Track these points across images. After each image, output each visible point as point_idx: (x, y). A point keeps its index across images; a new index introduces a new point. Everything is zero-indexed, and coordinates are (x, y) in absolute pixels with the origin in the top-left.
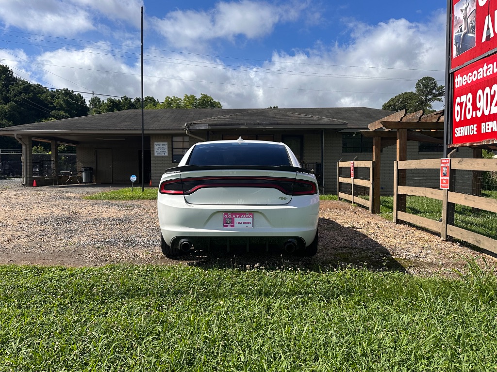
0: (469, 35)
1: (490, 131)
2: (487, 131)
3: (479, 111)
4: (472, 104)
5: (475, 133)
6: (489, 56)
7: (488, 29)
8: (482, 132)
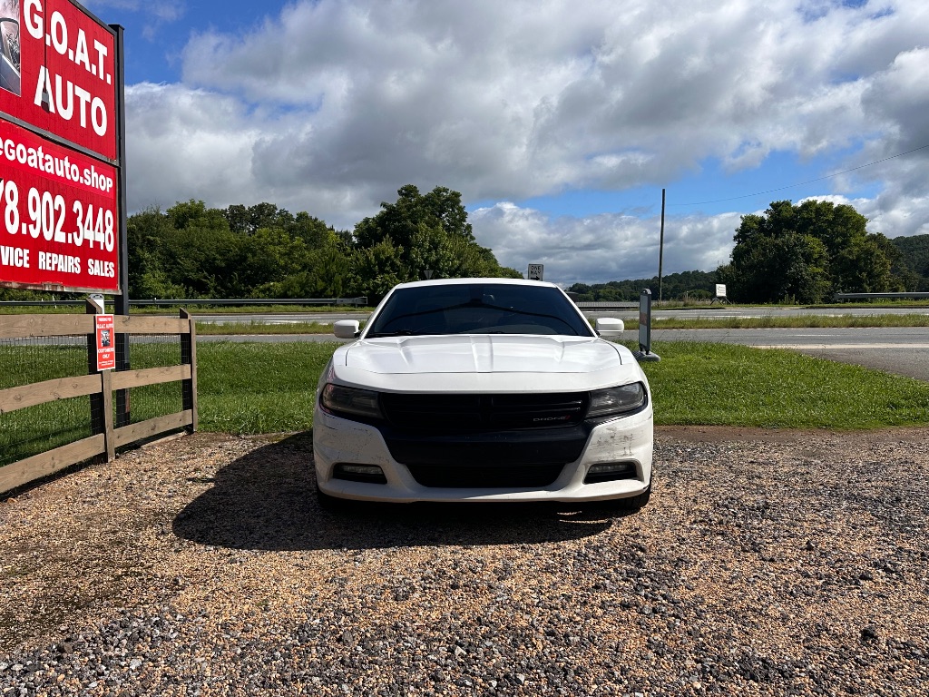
0: (3, 56)
1: (53, 269)
2: (49, 268)
3: (35, 227)
4: (19, 207)
5: (27, 265)
6: (48, 139)
7: (45, 90)
8: (40, 267)
